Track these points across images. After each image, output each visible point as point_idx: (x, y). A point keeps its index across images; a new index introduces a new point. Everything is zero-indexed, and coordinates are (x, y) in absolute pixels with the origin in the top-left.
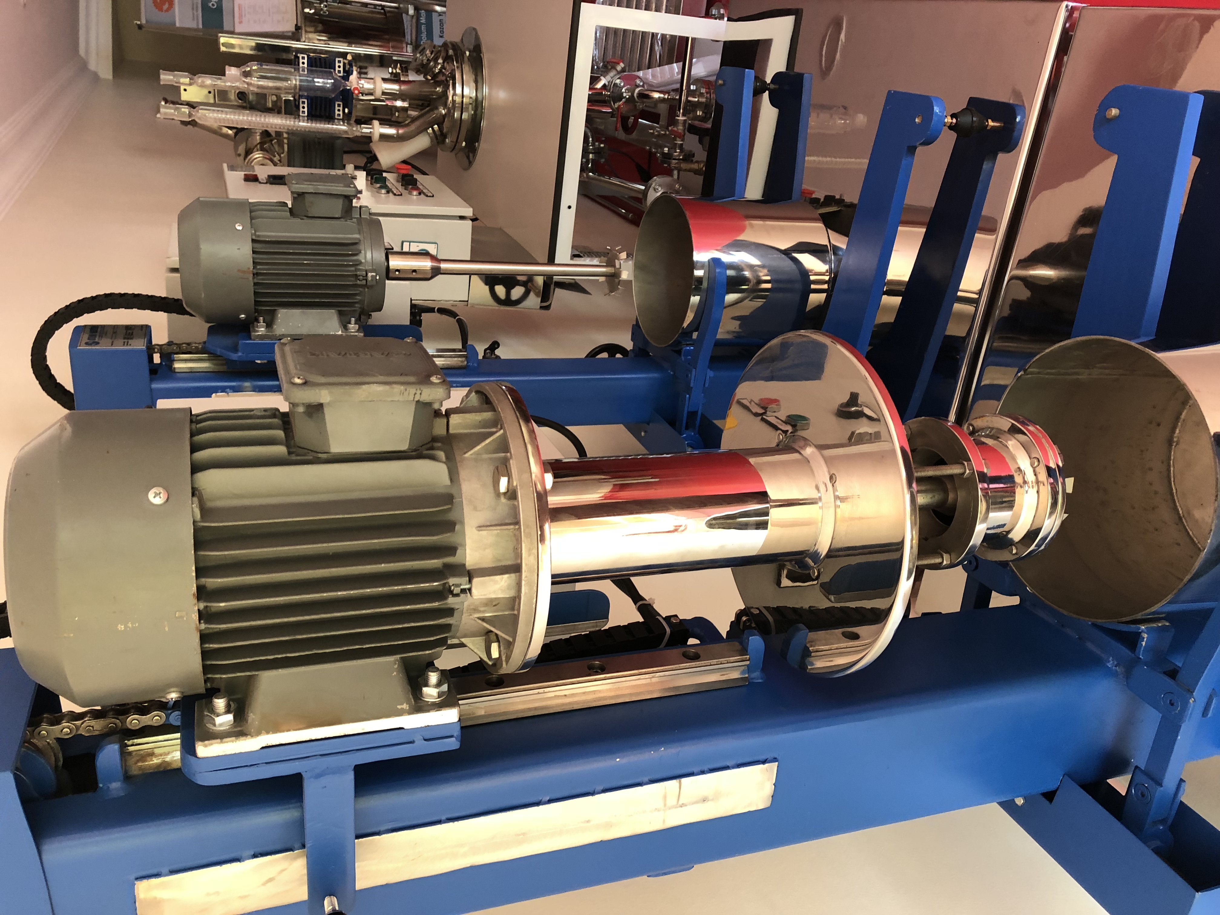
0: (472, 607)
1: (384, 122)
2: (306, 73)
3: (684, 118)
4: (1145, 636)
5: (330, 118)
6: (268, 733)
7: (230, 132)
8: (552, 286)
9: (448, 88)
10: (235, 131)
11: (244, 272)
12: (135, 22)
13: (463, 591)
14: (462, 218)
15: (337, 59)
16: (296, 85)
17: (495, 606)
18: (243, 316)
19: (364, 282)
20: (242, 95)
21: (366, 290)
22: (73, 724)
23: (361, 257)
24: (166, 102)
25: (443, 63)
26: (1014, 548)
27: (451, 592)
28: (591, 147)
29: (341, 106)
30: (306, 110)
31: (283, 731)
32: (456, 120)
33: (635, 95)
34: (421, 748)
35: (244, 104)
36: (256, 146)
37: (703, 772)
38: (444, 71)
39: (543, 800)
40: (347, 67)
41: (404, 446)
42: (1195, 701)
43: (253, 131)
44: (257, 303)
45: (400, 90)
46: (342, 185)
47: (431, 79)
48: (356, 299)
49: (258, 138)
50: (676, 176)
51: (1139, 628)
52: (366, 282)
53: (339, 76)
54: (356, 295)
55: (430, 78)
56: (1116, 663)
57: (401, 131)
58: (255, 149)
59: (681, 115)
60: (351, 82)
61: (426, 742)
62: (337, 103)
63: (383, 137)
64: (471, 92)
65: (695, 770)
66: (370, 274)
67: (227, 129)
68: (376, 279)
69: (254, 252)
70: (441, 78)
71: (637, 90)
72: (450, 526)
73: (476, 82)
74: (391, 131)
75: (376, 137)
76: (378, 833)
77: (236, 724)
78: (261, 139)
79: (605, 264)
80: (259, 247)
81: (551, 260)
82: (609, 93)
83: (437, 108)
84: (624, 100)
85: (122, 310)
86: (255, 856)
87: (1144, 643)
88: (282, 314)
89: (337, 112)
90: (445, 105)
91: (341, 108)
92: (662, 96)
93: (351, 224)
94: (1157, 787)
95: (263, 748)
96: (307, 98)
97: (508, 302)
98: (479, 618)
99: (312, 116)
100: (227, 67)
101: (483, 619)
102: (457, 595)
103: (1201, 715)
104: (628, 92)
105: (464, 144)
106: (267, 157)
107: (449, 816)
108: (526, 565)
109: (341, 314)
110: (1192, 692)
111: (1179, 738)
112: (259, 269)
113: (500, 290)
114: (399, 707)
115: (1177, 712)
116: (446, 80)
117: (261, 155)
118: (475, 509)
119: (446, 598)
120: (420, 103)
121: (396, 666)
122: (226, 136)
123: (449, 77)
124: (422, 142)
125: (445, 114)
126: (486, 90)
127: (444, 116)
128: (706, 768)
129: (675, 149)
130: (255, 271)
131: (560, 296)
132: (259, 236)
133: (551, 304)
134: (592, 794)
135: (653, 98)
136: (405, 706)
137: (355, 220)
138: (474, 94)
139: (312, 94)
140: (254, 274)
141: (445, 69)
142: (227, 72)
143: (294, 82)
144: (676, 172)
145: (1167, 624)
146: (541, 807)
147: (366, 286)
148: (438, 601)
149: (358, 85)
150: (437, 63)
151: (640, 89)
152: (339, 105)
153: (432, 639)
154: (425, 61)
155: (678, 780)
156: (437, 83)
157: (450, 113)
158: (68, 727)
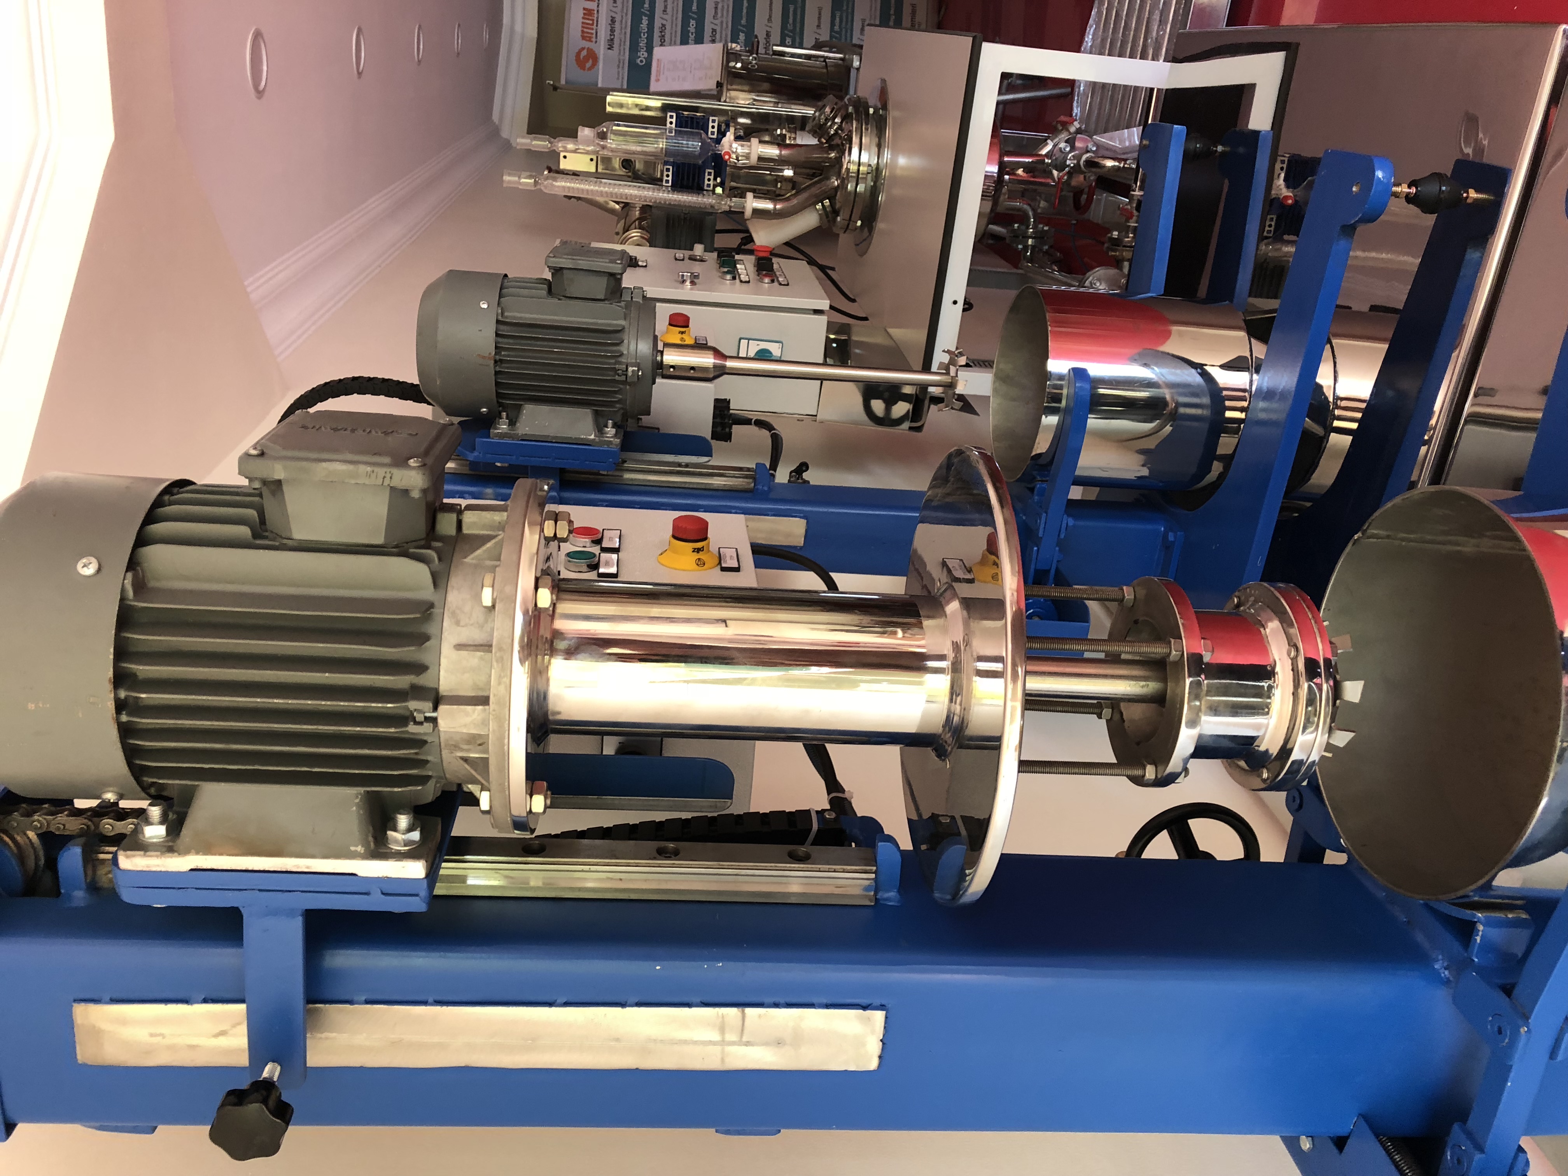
0: (451, 743)
1: (759, 195)
2: (673, 134)
3: (1141, 193)
4: (1481, 928)
5: (697, 188)
6: (197, 853)
7: (617, 207)
8: (927, 402)
9: (843, 153)
10: (622, 205)
11: (484, 357)
12: (547, 82)
13: (427, 719)
14: (817, 312)
15: (711, 118)
16: (662, 148)
17: (480, 745)
18: (485, 410)
19: (623, 378)
20: (627, 164)
21: (628, 387)
22: (45, 819)
23: (623, 349)
24: (550, 170)
25: (841, 122)
26: (1265, 771)
27: (414, 719)
28: (1031, 230)
29: (713, 174)
30: (670, 178)
31: (215, 854)
32: (850, 192)
33: (1082, 163)
34: (376, 903)
35: (630, 174)
36: (635, 221)
37: (776, 1005)
38: (840, 132)
39: (558, 1001)
40: (723, 127)
41: (379, 539)
42: (1529, 1031)
43: (632, 205)
44: (498, 395)
45: (780, 155)
46: (608, 261)
47: (826, 143)
48: (616, 398)
49: (637, 213)
50: (1126, 270)
51: (1474, 916)
52: (626, 378)
53: (711, 138)
54: (615, 392)
55: (825, 141)
56: (1446, 964)
57: (778, 207)
58: (633, 226)
59: (1137, 189)
60: (723, 146)
61: (383, 896)
62: (708, 171)
63: (757, 212)
64: (872, 159)
65: (767, 1000)
66: (630, 369)
67: (614, 204)
68: (638, 375)
69: (497, 335)
70: (837, 141)
71: (1084, 157)
72: (422, 639)
73: (879, 146)
74: (768, 205)
75: (748, 213)
76: (351, 1002)
77: (169, 838)
78: (640, 214)
79: (944, 371)
80: (505, 330)
81: (926, 368)
82: (1050, 161)
83: (828, 178)
84: (1067, 169)
85: (368, 397)
86: (205, 1001)
87: (1478, 939)
88: (528, 409)
89: (706, 182)
90: (839, 175)
91: (712, 177)
92: (1117, 164)
93: (615, 308)
94: (1476, 1152)
95: (192, 870)
96: (673, 164)
97: (886, 421)
98: (462, 758)
99: (679, 185)
100: (580, 128)
101: (465, 760)
102: (421, 723)
103: (1548, 1056)
104: (1074, 159)
105: (859, 223)
106: (646, 237)
107: (439, 998)
108: (494, 695)
109: (597, 414)
110: (1528, 1018)
111: (1509, 1084)
112: (504, 356)
113: (878, 406)
114: (353, 848)
115: (1504, 1044)
116: (842, 143)
117: (639, 234)
118: (458, 623)
119: (406, 725)
120: (811, 172)
121: (357, 801)
122: (612, 211)
123: (845, 140)
124: (808, 221)
125: (838, 185)
126: (887, 155)
127: (836, 189)
128: (782, 1001)
129: (1127, 233)
130: (498, 357)
131: (934, 415)
132: (507, 317)
133: (923, 425)
134: (623, 1005)
135: (1104, 166)
136: (360, 849)
137: (623, 304)
138: (876, 161)
139: (680, 160)
140: (496, 362)
141: (842, 131)
142: (579, 133)
143: (661, 146)
144: (1126, 264)
145: (1524, 916)
146: (553, 1008)
147: (625, 382)
148: (395, 728)
149: (730, 149)
150: (834, 123)
151: (1088, 155)
152: (710, 174)
153: (395, 773)
154: (822, 121)
155: (740, 1009)
156: (831, 148)
157: (843, 185)
158: (38, 821)
